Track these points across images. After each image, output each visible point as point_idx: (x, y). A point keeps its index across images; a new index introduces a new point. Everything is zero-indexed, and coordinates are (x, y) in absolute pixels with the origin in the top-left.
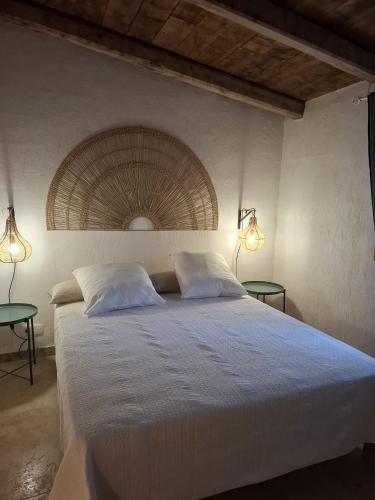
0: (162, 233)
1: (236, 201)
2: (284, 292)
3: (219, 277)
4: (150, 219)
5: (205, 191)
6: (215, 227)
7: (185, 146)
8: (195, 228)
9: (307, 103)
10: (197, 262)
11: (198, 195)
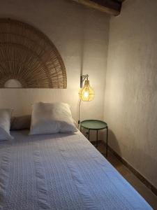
0: (28, 90)
1: (79, 71)
2: (107, 127)
3: (59, 120)
4: (18, 80)
5: (57, 63)
6: (65, 87)
7: (42, 33)
8: (51, 86)
9: (123, 3)
10: (46, 109)
11: (52, 66)
